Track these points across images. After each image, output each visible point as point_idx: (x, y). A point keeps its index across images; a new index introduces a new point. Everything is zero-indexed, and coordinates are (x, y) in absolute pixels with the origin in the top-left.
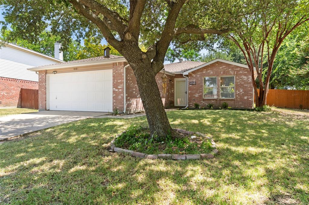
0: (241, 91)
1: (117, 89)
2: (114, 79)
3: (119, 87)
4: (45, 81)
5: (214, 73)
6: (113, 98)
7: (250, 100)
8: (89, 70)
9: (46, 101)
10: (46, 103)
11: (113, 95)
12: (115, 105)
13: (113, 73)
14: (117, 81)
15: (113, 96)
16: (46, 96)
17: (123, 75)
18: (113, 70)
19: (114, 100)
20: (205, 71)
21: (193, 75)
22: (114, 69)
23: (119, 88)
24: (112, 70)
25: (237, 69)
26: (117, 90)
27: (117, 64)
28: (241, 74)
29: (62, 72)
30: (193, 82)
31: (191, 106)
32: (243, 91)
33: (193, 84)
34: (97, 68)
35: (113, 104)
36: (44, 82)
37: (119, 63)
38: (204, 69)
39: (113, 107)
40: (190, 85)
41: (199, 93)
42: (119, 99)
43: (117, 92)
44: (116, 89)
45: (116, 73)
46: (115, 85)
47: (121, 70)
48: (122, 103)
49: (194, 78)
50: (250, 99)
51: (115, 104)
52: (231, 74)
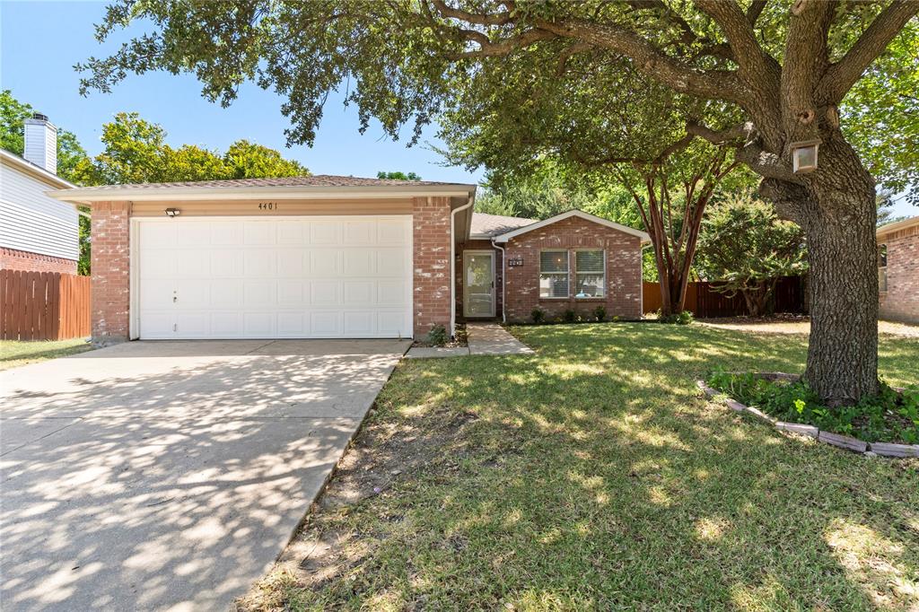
0: (619, 283)
1: (429, 271)
2: (420, 245)
3: (436, 267)
4: (126, 240)
5: (564, 241)
6: (415, 297)
7: (636, 302)
8: (317, 212)
9: (128, 308)
10: (128, 315)
11: (414, 288)
12: (420, 318)
13: (414, 227)
14: (429, 249)
15: (414, 292)
16: (129, 293)
17: (448, 232)
18: (414, 218)
19: (420, 302)
20: (543, 236)
21: (516, 244)
22: (420, 214)
23: (434, 270)
24: (412, 216)
25: (610, 236)
26: (428, 275)
27: (430, 201)
28: (619, 247)
29: (205, 213)
30: (517, 260)
31: (512, 317)
32: (623, 283)
33: (516, 266)
34: (353, 210)
35: (415, 314)
36: (122, 243)
37: (434, 198)
38: (542, 232)
39: (415, 323)
40: (510, 266)
41: (530, 286)
42: (434, 301)
43: (427, 279)
44: (424, 271)
45: (423, 227)
46: (421, 261)
47: (443, 219)
48: (444, 310)
49: (519, 250)
50: (636, 300)
51: (420, 314)
52: (599, 246)
